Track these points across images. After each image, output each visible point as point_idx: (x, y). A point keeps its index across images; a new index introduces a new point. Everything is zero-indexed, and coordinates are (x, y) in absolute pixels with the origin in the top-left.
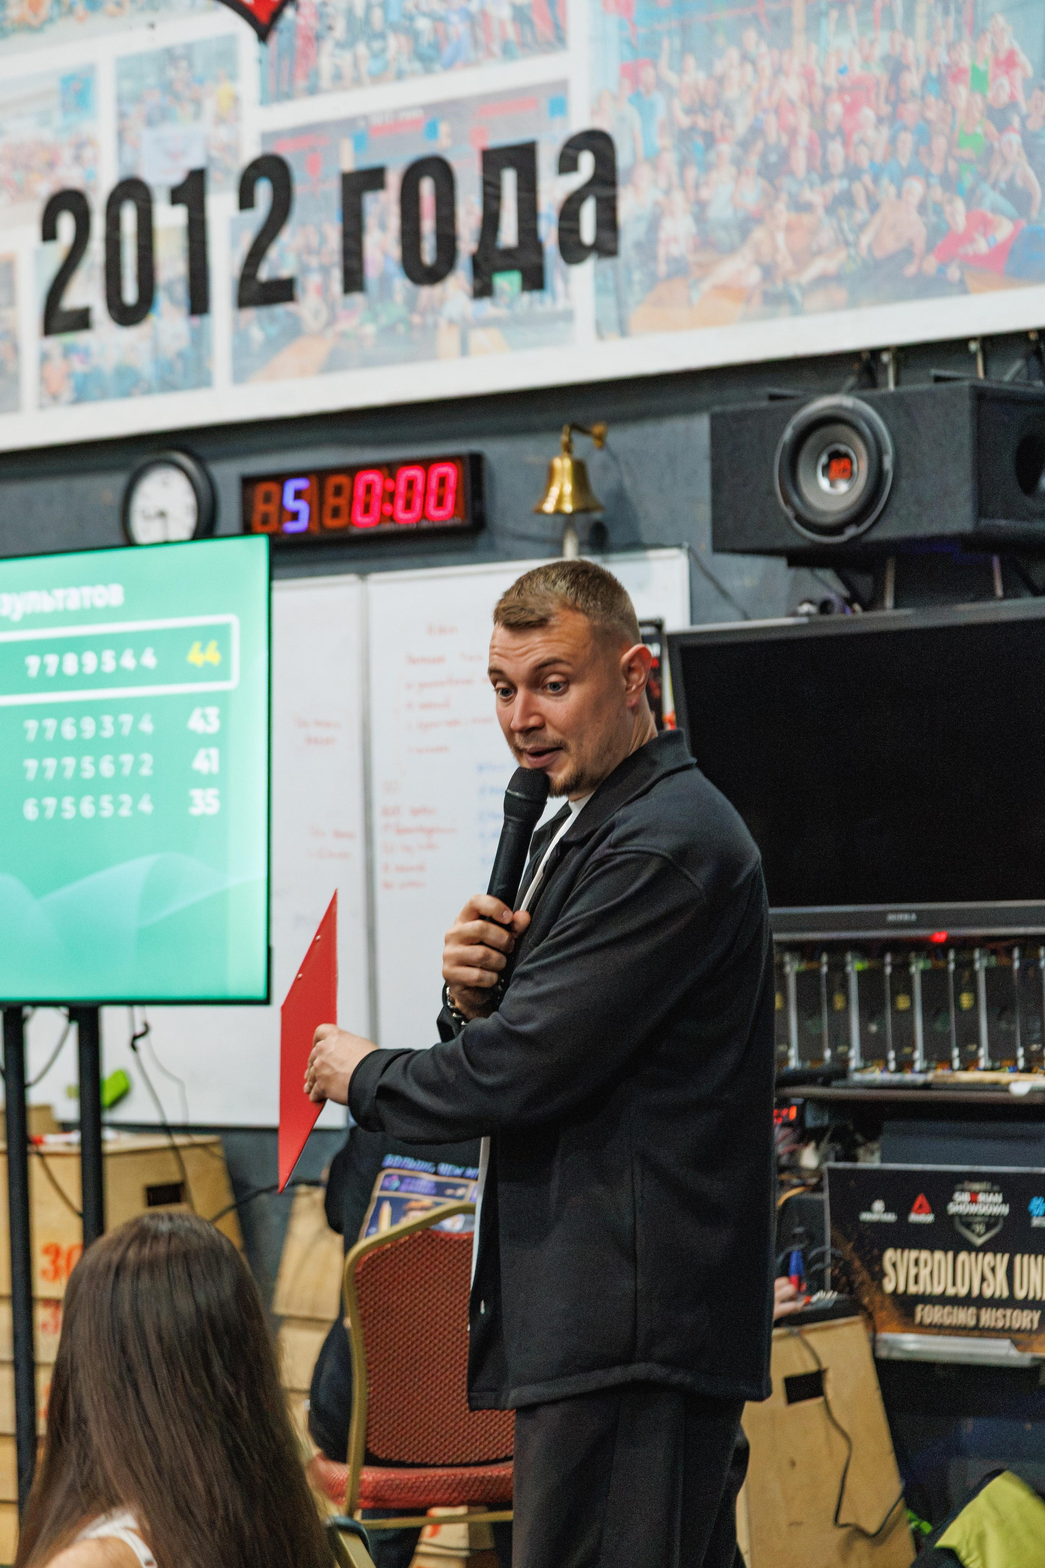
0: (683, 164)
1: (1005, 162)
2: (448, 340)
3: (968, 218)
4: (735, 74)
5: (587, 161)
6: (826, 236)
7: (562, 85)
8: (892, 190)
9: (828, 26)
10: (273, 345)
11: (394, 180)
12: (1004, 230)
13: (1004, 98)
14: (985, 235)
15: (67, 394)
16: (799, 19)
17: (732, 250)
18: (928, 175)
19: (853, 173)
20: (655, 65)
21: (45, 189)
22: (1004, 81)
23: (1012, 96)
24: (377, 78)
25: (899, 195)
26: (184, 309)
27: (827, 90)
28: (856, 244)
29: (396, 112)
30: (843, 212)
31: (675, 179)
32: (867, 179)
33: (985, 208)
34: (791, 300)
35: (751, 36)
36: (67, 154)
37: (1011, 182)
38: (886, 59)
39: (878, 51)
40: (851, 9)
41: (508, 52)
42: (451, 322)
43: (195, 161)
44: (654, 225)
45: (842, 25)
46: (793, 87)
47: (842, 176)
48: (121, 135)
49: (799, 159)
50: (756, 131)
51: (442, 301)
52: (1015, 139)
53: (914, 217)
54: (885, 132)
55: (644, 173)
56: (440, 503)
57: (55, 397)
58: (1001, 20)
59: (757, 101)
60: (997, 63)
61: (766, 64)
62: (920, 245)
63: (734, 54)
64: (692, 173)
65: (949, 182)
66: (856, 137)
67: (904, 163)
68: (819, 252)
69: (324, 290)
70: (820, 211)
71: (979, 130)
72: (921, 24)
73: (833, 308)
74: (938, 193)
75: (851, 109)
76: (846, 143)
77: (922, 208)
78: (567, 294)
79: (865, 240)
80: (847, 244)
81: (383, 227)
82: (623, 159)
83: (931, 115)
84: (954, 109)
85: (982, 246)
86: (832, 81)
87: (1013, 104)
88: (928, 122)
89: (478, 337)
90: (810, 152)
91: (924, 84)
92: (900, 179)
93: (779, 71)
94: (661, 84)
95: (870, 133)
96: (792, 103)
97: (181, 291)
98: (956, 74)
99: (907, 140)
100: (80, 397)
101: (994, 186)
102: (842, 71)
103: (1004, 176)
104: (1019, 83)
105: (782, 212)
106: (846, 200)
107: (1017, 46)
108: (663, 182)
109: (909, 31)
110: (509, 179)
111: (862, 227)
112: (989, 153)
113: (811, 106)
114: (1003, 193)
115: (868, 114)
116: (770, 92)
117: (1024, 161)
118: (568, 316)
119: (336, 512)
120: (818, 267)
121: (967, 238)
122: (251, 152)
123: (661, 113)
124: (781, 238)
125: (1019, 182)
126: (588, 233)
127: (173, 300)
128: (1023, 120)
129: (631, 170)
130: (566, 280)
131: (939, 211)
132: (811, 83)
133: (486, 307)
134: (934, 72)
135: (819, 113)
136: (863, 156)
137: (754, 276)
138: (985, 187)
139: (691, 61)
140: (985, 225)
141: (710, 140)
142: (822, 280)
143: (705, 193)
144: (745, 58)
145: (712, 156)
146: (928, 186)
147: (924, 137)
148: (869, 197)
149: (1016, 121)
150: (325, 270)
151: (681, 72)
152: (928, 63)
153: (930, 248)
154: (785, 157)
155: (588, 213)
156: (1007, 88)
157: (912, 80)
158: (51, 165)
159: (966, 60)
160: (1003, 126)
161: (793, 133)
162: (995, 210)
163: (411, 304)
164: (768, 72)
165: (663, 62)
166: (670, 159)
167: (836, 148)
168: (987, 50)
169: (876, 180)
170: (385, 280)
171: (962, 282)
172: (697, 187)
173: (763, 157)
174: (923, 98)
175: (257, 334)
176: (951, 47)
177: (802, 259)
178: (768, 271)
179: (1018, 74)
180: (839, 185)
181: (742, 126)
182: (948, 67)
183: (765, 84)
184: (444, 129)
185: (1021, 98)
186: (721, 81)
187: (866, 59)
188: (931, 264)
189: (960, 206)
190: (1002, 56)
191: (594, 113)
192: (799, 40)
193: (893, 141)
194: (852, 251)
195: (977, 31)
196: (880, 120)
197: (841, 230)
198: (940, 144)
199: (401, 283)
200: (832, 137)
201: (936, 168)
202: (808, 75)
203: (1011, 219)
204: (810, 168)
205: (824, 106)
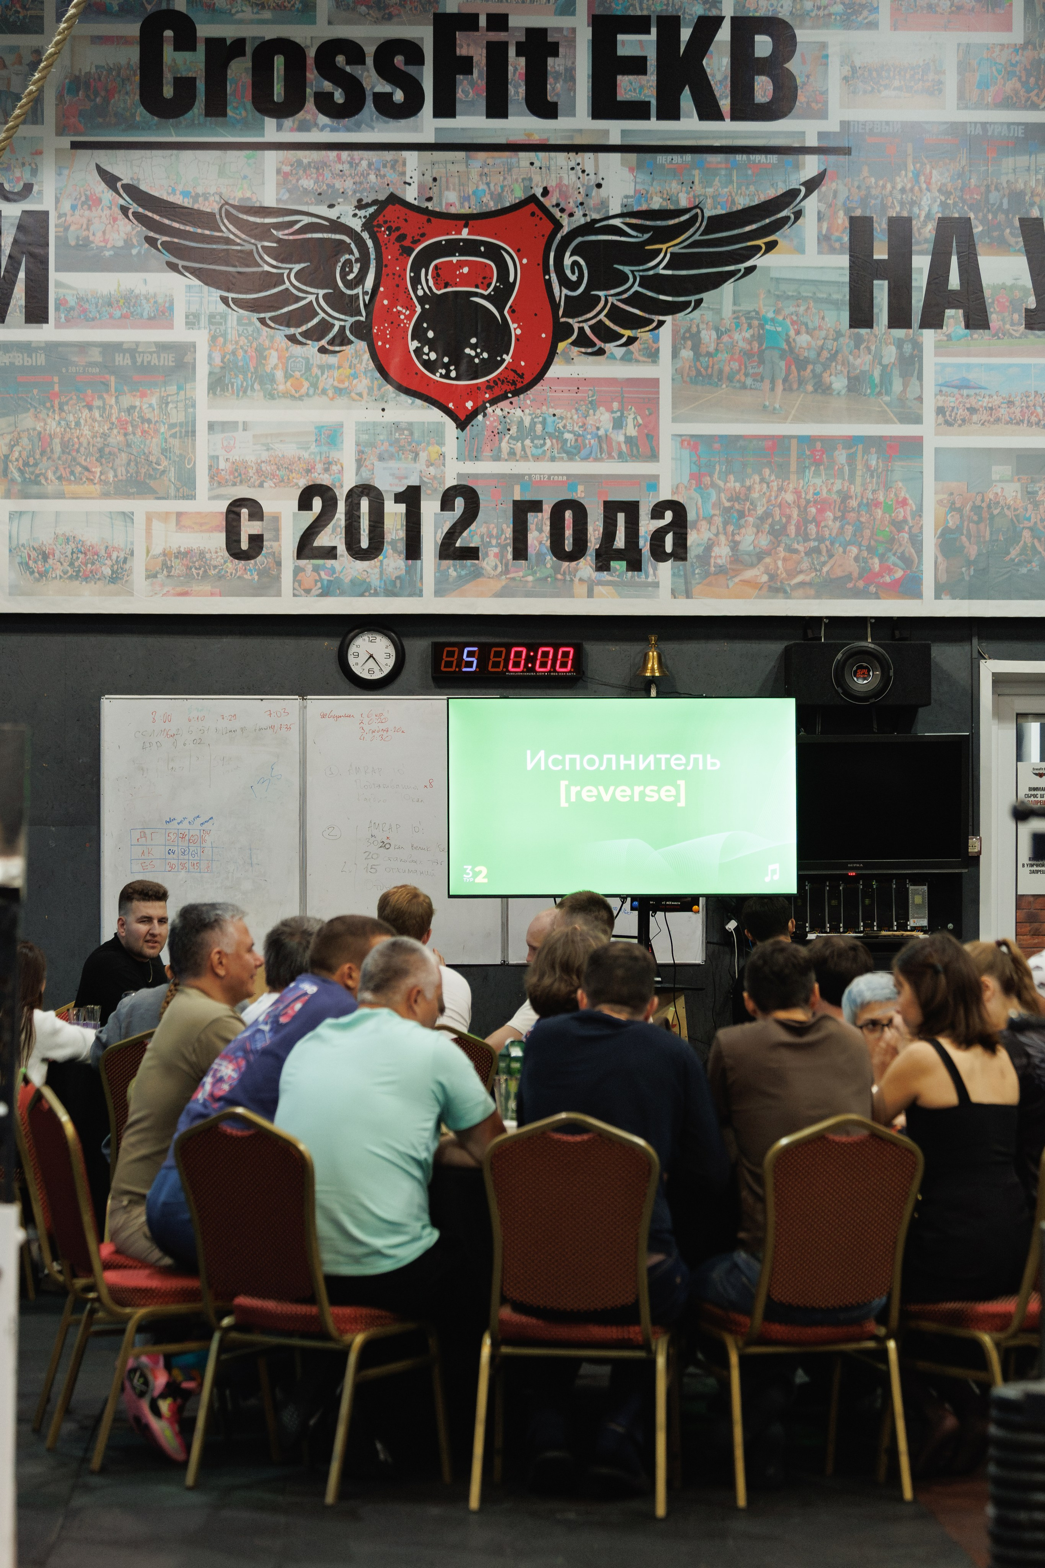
0: (726, 523)
1: (900, 545)
2: (581, 589)
3: (880, 566)
4: (757, 487)
5: (669, 516)
6: (805, 565)
7: (656, 477)
8: (841, 550)
9: (809, 474)
10: (462, 581)
11: (547, 508)
12: (899, 574)
13: (901, 517)
14: (889, 575)
15: (316, 590)
16: (793, 466)
17: (752, 566)
18: (860, 545)
19: (820, 539)
20: (711, 476)
21: (303, 483)
22: (901, 510)
23: (904, 517)
24: (537, 458)
25: (844, 552)
26: (403, 556)
27: (808, 502)
28: (820, 570)
29: (550, 476)
30: (814, 556)
31: (721, 529)
32: (828, 543)
33: (890, 563)
34: (785, 592)
35: (767, 472)
36: (319, 467)
37: (903, 553)
38: (839, 492)
39: (835, 489)
40: (822, 467)
41: (621, 457)
42: (581, 580)
43: (414, 481)
44: (709, 548)
45: (817, 474)
46: (789, 497)
47: (814, 540)
48: (360, 463)
49: (792, 529)
50: (767, 515)
51: (576, 570)
52: (906, 536)
53: (852, 562)
54: (838, 524)
55: (703, 525)
56: (564, 665)
57: (308, 591)
58: (900, 484)
59: (769, 501)
60: (897, 502)
61: (774, 484)
62: (855, 575)
63: (757, 478)
64: (730, 528)
65: (871, 550)
66: (823, 524)
67: (848, 539)
68: (801, 572)
69: (501, 556)
70: (803, 554)
71: (887, 529)
72: (858, 480)
73: (807, 597)
74: (865, 554)
75: (821, 511)
76: (818, 525)
77: (856, 559)
78: (655, 574)
79: (825, 569)
80: (816, 570)
81: (541, 531)
82: (691, 516)
83: (863, 519)
84: (874, 519)
85: (888, 579)
86: (810, 496)
87: (905, 521)
88: (862, 523)
89: (598, 589)
90: (798, 528)
91: (859, 505)
92: (846, 545)
93: (781, 489)
94: (713, 485)
95: (830, 523)
96: (789, 504)
97: (402, 546)
98: (877, 504)
99: (849, 529)
100: (326, 592)
101: (894, 555)
102: (814, 494)
103: (900, 551)
104: (908, 513)
105: (781, 552)
106: (817, 551)
107: (907, 496)
108: (714, 529)
109: (852, 480)
110: (621, 517)
111: (824, 564)
112: (892, 540)
113: (799, 507)
114: (898, 558)
115: (829, 514)
116: (776, 497)
117: (909, 545)
118: (656, 585)
119: (496, 664)
120: (800, 578)
121: (880, 574)
122: (450, 482)
123: (714, 498)
124: (780, 563)
125: (907, 555)
126: (669, 548)
127: (395, 550)
128: (910, 528)
129: (695, 522)
130: (655, 569)
131: (866, 562)
132: (799, 497)
133: (605, 576)
134: (865, 501)
135: (803, 511)
136: (827, 533)
137: (765, 578)
138: (890, 554)
139: (732, 478)
140: (890, 571)
141: (742, 514)
142: (802, 584)
143: (737, 538)
144: (762, 480)
145: (742, 521)
146: (860, 550)
147: (859, 529)
148: (827, 551)
149: (907, 528)
150: (503, 548)
151: (726, 482)
152: (862, 497)
153: (860, 576)
154: (784, 527)
155: (669, 539)
156: (903, 514)
157: (854, 503)
158: (308, 471)
159: (881, 498)
160: (900, 530)
161: (789, 518)
162: (894, 564)
163: (556, 570)
164: (775, 488)
165: (716, 476)
166: (718, 520)
167: (812, 529)
168: (892, 495)
169: (832, 543)
170: (540, 556)
171: (876, 593)
172: (733, 535)
173: (772, 526)
174: (859, 512)
175: (453, 573)
176: (874, 492)
177: (792, 574)
178: (773, 577)
179: (908, 508)
180: (813, 544)
181: (760, 511)
182: (872, 500)
183: (773, 494)
184: (581, 488)
185: (909, 518)
186: (749, 489)
187: (829, 491)
188: (861, 584)
189: (876, 561)
190: (900, 500)
191: (673, 493)
192: (793, 477)
193: (842, 528)
194: (818, 573)
195: (887, 488)
196: (835, 519)
197: (813, 563)
198: (867, 533)
199: (550, 559)
200: (811, 522)
201: (865, 543)
202: (797, 492)
203: (903, 569)
204: (798, 533)
205: (806, 508)
